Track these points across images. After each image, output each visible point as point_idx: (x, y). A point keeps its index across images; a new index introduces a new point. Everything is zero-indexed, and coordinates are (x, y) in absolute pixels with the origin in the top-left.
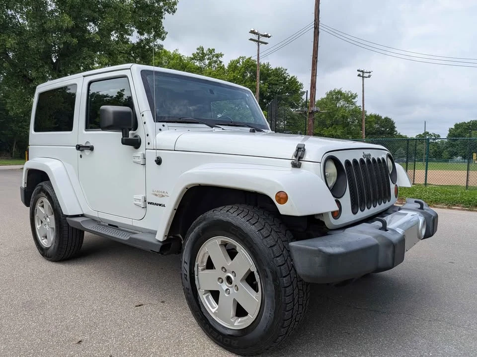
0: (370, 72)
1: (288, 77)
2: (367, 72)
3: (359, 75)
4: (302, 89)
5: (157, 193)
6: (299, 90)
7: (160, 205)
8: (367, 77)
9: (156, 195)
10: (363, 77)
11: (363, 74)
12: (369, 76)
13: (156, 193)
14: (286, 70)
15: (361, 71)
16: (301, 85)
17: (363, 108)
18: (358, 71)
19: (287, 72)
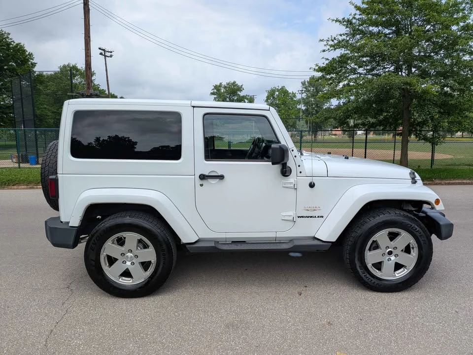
0: (111, 52)
1: (12, 43)
2: (109, 52)
3: (101, 54)
4: (33, 60)
5: (309, 209)
6: (28, 60)
7: (311, 217)
8: (108, 57)
9: (308, 210)
10: (105, 56)
11: (105, 53)
12: (111, 56)
13: (307, 208)
14: (9, 34)
15: (103, 50)
16: (31, 55)
17: (109, 91)
18: (100, 49)
19: (10, 36)
